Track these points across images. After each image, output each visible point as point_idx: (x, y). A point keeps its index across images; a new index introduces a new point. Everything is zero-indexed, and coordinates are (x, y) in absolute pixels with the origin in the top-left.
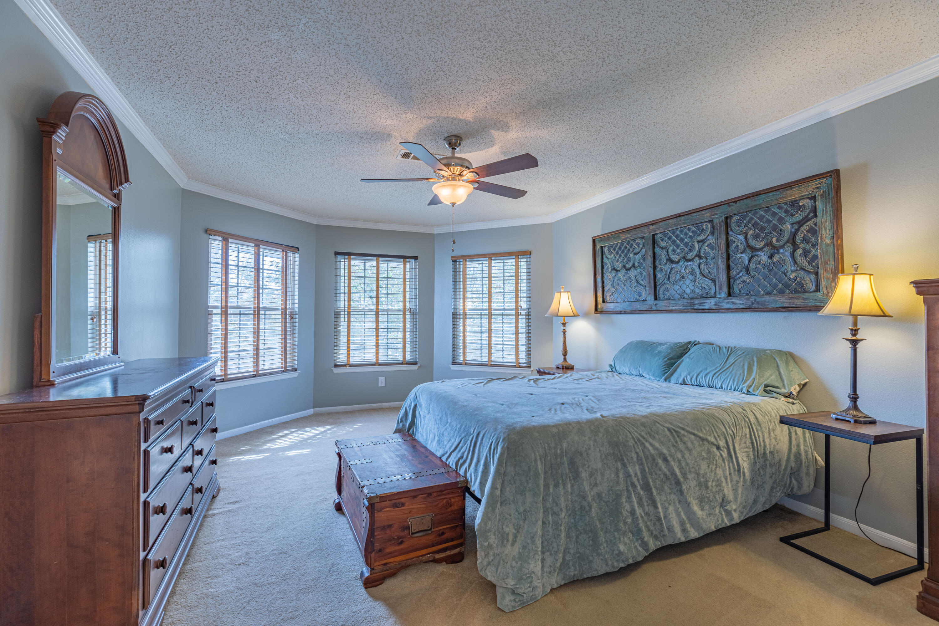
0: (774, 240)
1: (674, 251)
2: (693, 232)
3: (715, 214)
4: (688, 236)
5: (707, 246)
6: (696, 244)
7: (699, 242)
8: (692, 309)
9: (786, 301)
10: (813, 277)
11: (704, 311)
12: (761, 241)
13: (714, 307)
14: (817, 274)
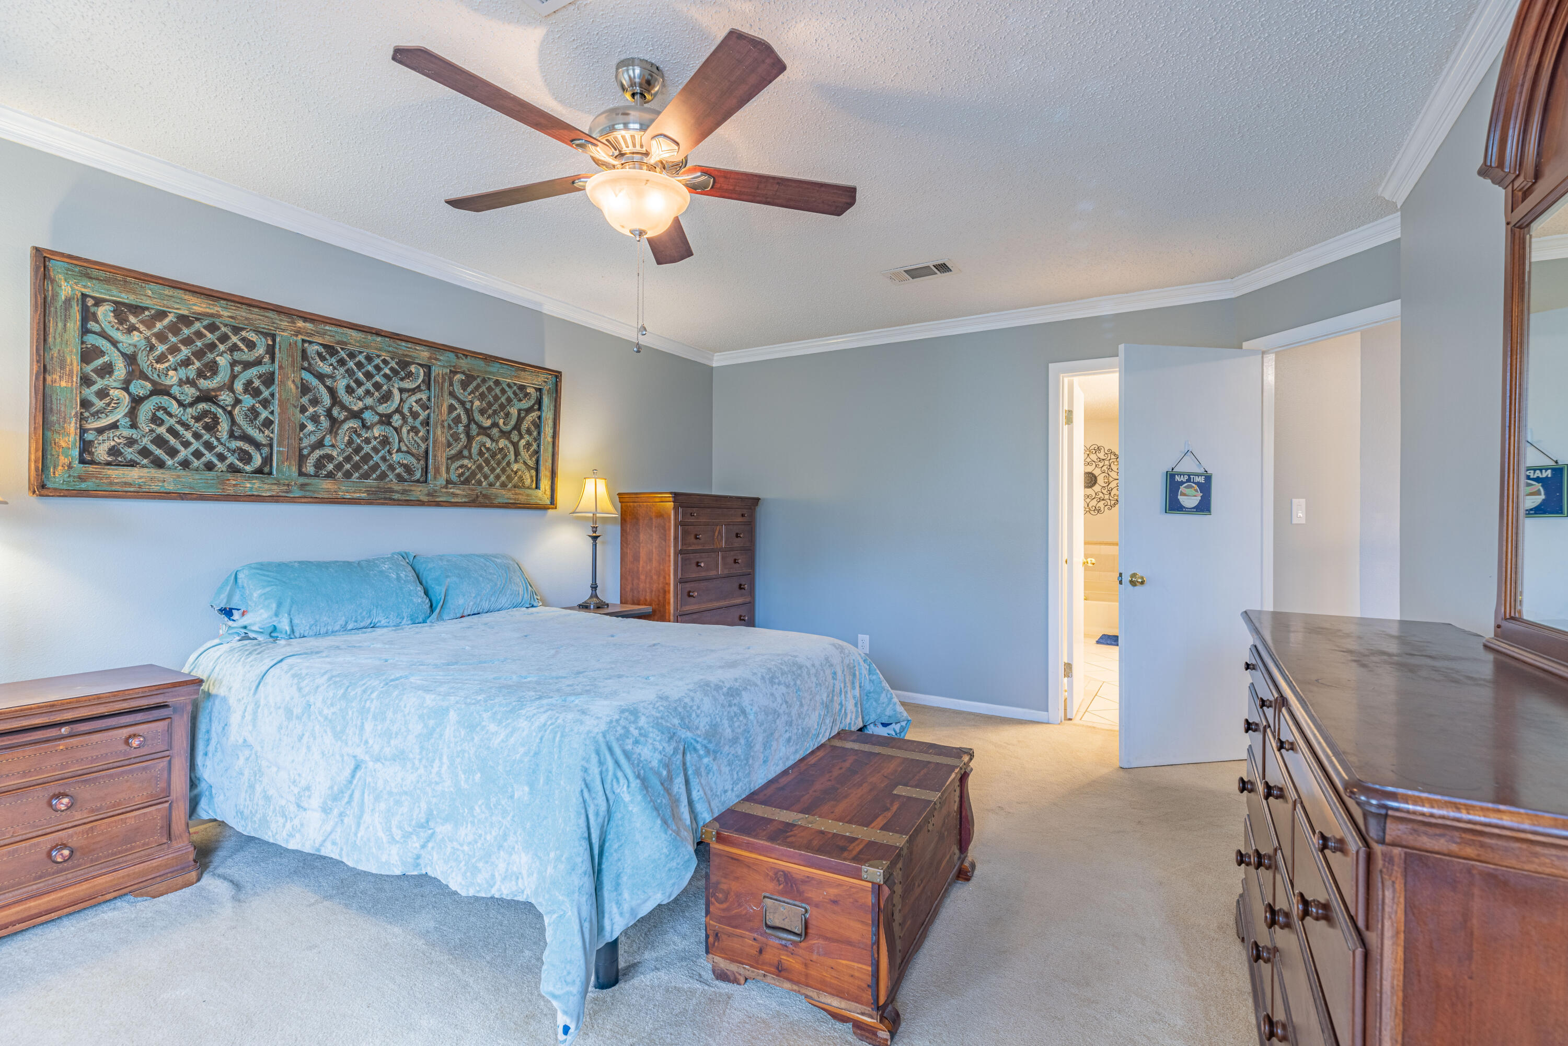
0: (501, 422)
1: (349, 390)
2: (392, 369)
3: (436, 359)
4: (382, 373)
5: (416, 402)
6: (396, 392)
7: (401, 390)
8: (385, 499)
9: (512, 496)
10: (533, 473)
11: (408, 503)
12: (488, 418)
13: (425, 499)
14: (537, 470)
